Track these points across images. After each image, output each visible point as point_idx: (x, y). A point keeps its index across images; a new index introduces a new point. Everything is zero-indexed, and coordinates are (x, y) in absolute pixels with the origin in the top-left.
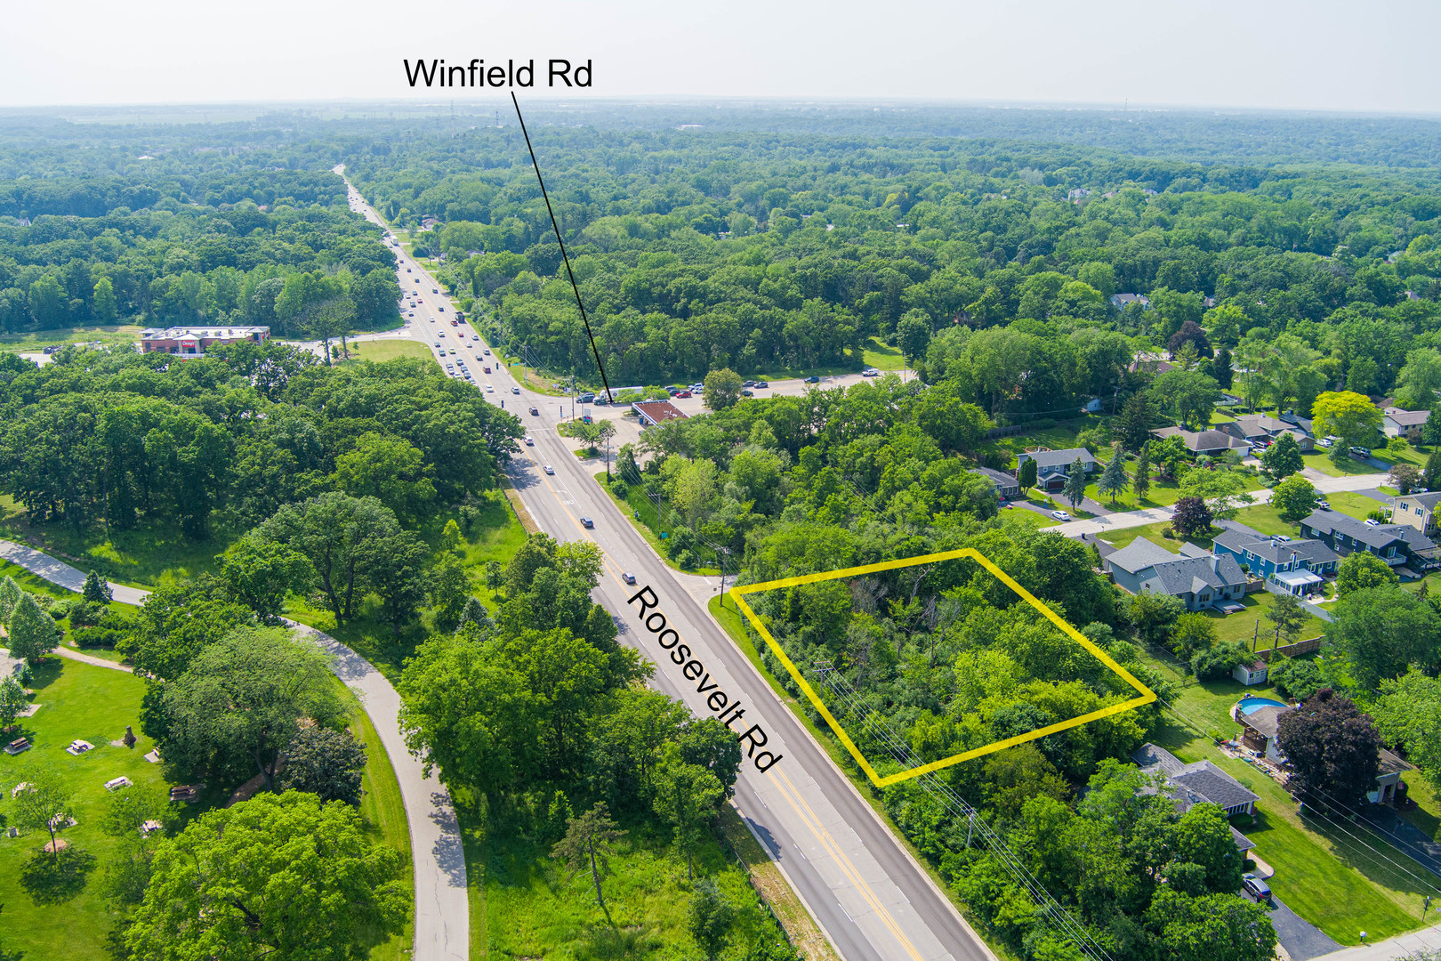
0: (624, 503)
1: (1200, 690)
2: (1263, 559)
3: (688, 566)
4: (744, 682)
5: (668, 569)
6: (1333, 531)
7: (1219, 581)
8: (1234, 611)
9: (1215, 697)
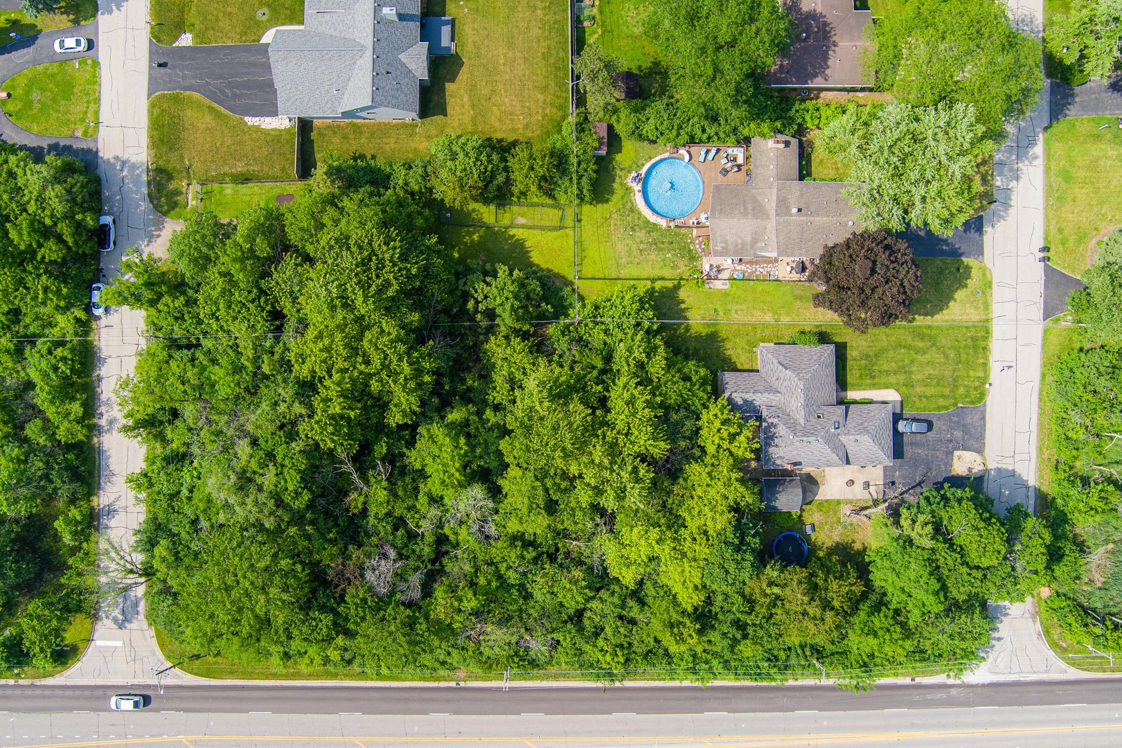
1: (589, 213)
5: (50, 682)
9: (611, 207)
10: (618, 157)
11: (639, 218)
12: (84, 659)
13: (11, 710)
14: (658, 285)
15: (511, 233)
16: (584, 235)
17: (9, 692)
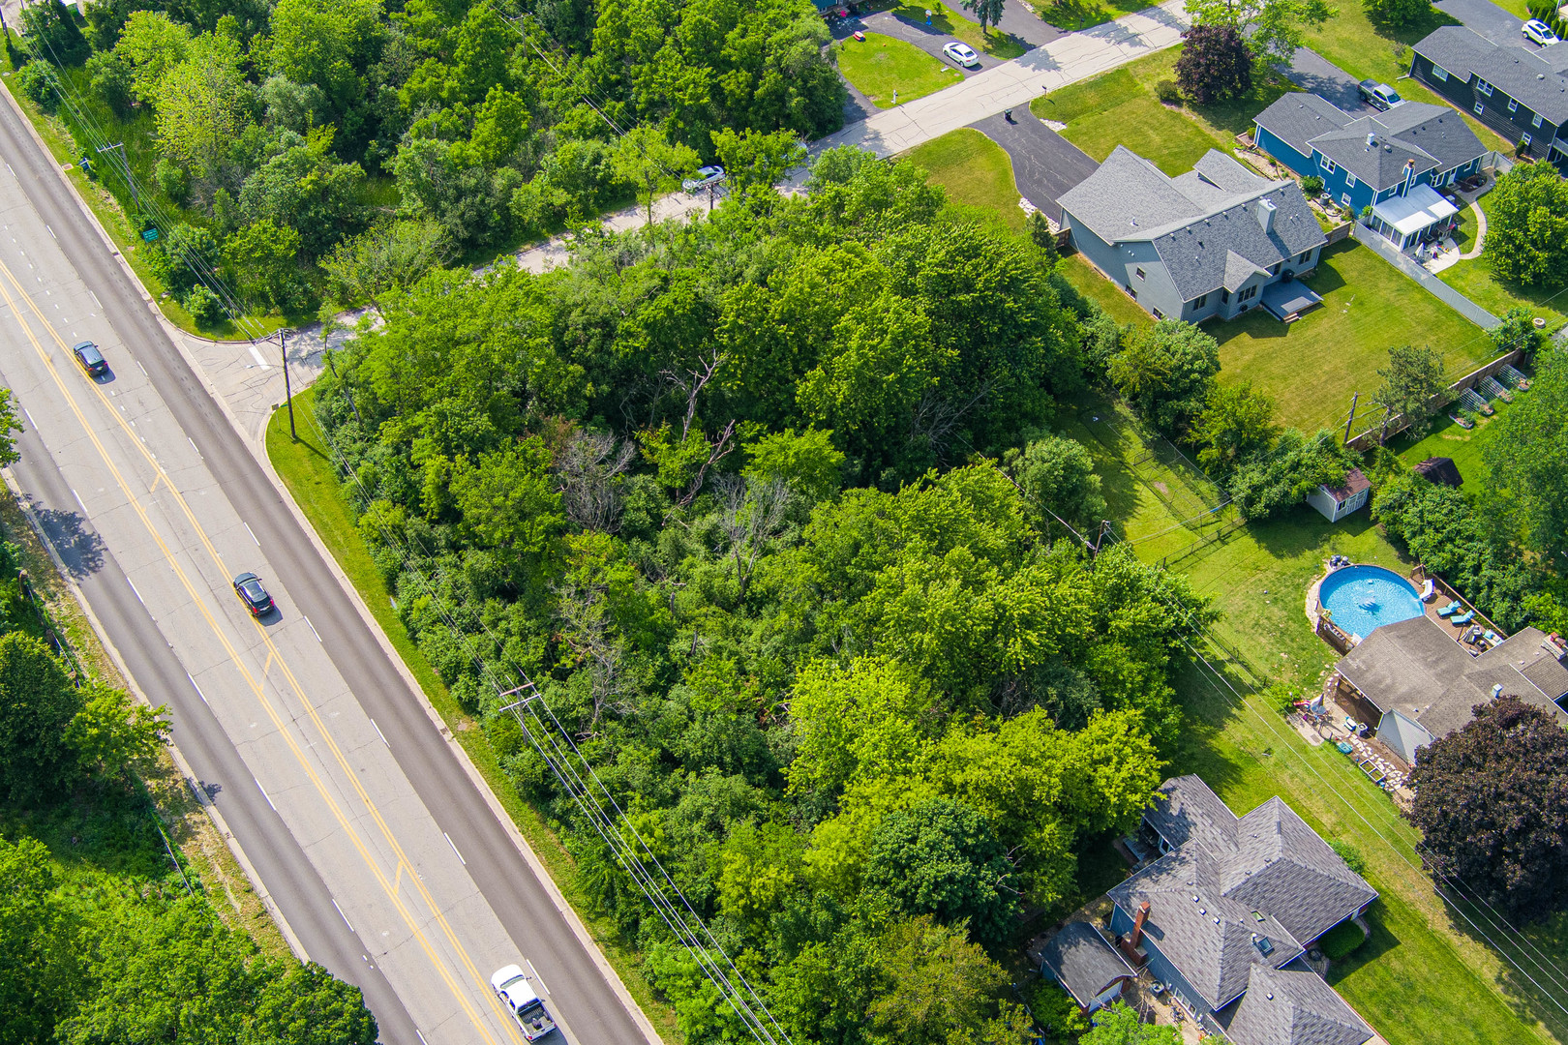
0: (55, 124)
1: (1246, 546)
2: (1352, 176)
3: (213, 322)
4: (363, 680)
5: (169, 328)
6: (1474, 78)
7: (1274, 251)
8: (1301, 313)
9: (1277, 564)
10: (1346, 538)
11: (1295, 600)
12: (220, 346)
13: (107, 311)
14: (1232, 668)
15: (1136, 487)
16: (1212, 557)
17: (131, 300)
